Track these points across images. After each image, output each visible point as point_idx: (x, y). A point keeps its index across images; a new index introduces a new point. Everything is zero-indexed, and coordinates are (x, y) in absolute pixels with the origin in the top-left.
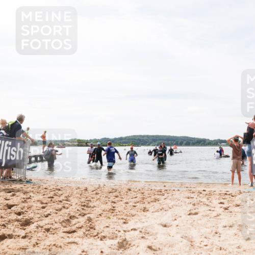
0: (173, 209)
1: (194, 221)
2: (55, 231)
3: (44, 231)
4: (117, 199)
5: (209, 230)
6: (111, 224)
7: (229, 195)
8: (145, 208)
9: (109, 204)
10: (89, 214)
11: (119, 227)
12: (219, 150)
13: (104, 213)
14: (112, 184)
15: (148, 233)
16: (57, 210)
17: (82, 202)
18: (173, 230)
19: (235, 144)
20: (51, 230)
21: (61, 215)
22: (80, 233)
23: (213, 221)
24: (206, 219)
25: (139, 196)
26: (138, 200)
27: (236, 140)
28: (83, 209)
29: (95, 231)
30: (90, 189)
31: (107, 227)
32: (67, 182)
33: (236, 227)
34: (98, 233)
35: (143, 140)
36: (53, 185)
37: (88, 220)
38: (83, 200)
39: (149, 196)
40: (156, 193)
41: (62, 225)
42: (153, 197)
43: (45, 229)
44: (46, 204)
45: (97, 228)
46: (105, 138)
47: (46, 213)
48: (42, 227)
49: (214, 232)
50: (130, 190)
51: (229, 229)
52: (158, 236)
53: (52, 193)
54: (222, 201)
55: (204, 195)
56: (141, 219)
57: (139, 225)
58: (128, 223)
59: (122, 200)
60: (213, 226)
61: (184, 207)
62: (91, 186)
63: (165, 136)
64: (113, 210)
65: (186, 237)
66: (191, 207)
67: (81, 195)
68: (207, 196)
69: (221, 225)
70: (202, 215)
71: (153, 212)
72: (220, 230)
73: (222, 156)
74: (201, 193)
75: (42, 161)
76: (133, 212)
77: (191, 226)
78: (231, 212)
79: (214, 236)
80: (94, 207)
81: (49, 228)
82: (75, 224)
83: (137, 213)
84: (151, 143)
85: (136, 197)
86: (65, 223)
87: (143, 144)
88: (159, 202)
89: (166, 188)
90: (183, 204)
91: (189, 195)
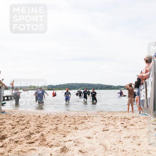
0: (93, 128)
1: (106, 135)
2: (21, 142)
3: (14, 142)
4: (59, 122)
5: (115, 140)
6: (56, 137)
7: (127, 119)
8: (76, 127)
9: (54, 125)
10: (42, 131)
11: (61, 139)
12: (120, 92)
13: (51, 131)
14: (55, 113)
15: (79, 143)
16: (22, 130)
17: (37, 125)
18: (94, 140)
19: (130, 88)
20: (19, 142)
21: (25, 133)
22: (37, 143)
23: (118, 134)
24: (113, 133)
25: (72, 120)
26: (72, 123)
27: (130, 85)
28: (38, 129)
29: (46, 142)
30: (42, 116)
31: (54, 139)
32: (27, 112)
33: (131, 138)
34: (48, 143)
35: (74, 86)
36: (18, 114)
37: (41, 135)
38: (38, 123)
39: (78, 120)
40: (83, 118)
41: (26, 139)
42: (81, 121)
43: (15, 141)
44: (15, 126)
45: (47, 140)
46: (51, 85)
47: (15, 132)
48: (13, 140)
49: (119, 141)
50: (66, 117)
51: (128, 139)
52: (85, 144)
53: (19, 119)
54: (123, 122)
56: (74, 134)
57: (73, 138)
58: (66, 137)
59: (62, 123)
60: (118, 138)
61: (100, 127)
62: (42, 114)
63: (87, 84)
64: (56, 129)
65: (102, 144)
66: (104, 126)
67: (36, 120)
68: (113, 120)
69: (122, 137)
70: (111, 131)
71: (81, 130)
72: (122, 139)
73: (122, 95)
74: (110, 118)
75: (11, 99)
76: (69, 130)
77: (105, 138)
78: (128, 129)
79: (119, 143)
80: (45, 127)
81: (17, 140)
82: (34, 138)
83: (71, 130)
84: (79, 88)
85: (70, 121)
86: (27, 137)
87: (74, 89)
88: (84, 124)
89: (88, 115)
90: (99, 124)
91: (102, 119)
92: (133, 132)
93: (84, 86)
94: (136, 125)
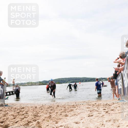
0: (80, 114)
1: (91, 119)
4: (52, 111)
6: (50, 124)
7: (108, 105)
8: (66, 115)
9: (48, 114)
10: (38, 120)
11: (54, 125)
13: (46, 119)
14: (49, 104)
16: (21, 119)
18: (81, 125)
21: (24, 122)
23: (101, 119)
24: (97, 118)
25: (63, 109)
26: (63, 111)
28: (35, 118)
30: (38, 107)
31: (48, 126)
32: (26, 104)
33: (112, 121)
35: (63, 80)
36: (19, 106)
37: (38, 123)
38: (34, 113)
39: (68, 108)
40: (72, 107)
41: (25, 127)
42: (70, 109)
45: (42, 126)
46: (45, 81)
47: (16, 121)
49: (101, 124)
50: (58, 106)
51: (109, 122)
53: (19, 110)
54: (105, 108)
55: (96, 106)
56: (65, 121)
57: (64, 124)
58: (58, 123)
59: (55, 111)
60: (101, 121)
61: (86, 113)
62: (38, 105)
63: (74, 78)
64: (50, 117)
66: (89, 112)
67: (33, 110)
68: (97, 107)
69: (105, 121)
70: (95, 116)
71: (70, 117)
72: (105, 123)
73: (103, 86)
74: (94, 105)
75: (13, 94)
76: (60, 117)
77: (90, 122)
78: (109, 114)
79: (101, 126)
80: (41, 116)
82: (31, 126)
83: (62, 117)
84: (68, 82)
85: (61, 110)
86: (26, 125)
87: (63, 83)
88: (73, 111)
89: (76, 104)
90: (85, 111)
91: (88, 106)
92: (114, 116)
93: (72, 80)
94: (116, 110)
